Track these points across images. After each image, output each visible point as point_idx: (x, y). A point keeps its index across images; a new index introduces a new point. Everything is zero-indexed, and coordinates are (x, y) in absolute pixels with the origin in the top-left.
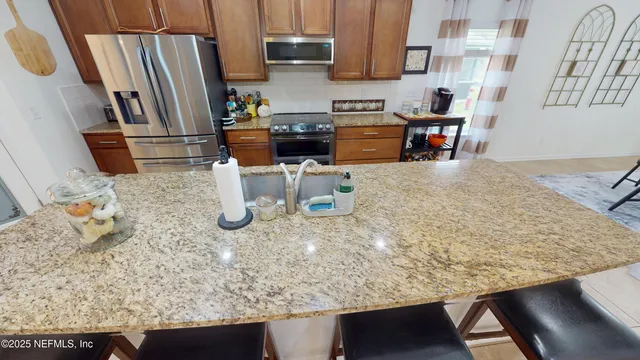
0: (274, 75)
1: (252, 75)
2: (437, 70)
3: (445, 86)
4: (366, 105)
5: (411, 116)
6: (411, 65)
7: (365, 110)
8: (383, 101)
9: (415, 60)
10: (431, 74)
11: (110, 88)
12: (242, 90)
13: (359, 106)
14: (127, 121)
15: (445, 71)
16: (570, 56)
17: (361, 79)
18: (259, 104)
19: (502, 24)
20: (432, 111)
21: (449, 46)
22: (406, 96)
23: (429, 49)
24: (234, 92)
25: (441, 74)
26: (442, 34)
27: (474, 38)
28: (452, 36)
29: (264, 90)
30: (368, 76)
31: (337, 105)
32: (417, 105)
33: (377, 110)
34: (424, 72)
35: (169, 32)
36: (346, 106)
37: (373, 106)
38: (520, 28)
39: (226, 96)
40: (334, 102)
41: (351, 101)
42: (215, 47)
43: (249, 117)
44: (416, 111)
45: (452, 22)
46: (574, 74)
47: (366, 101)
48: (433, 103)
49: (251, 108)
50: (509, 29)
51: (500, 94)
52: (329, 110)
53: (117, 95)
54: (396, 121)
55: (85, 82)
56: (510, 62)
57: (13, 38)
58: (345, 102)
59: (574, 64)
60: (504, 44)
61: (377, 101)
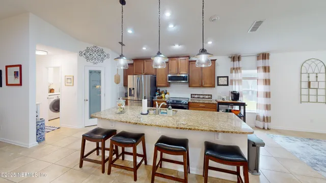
0: (172, 85)
1: (164, 85)
2: (232, 84)
3: (237, 91)
4: (204, 96)
5: (221, 101)
6: (220, 83)
7: (204, 98)
8: (211, 95)
9: (223, 81)
10: (230, 86)
11: (129, 87)
12: (161, 89)
13: (202, 96)
14: (130, 96)
15: (235, 84)
16: (305, 79)
17: (200, 87)
18: (166, 94)
19: (258, 68)
20: (232, 100)
21: (234, 76)
22: (220, 93)
23: (227, 77)
24: (159, 90)
25: (234, 86)
26: (231, 72)
27: (244, 72)
28: (235, 73)
29: (168, 89)
30: (202, 86)
31: (192, 96)
32: (224, 97)
33: (209, 98)
34: (227, 85)
35: (145, 74)
36: (196, 96)
37: (207, 97)
38: (266, 69)
39: (156, 91)
40: (191, 95)
41: (198, 95)
42: (156, 77)
43: (162, 98)
44: (223, 99)
45: (234, 68)
47: (204, 95)
48: (232, 97)
49: (163, 95)
50: (261, 70)
52: (190, 97)
53: (130, 89)
54: (215, 102)
55: (124, 86)
56: (267, 82)
57: (115, 76)
58: (196, 95)
59: (309, 83)
60: (262, 75)
61: (208, 95)
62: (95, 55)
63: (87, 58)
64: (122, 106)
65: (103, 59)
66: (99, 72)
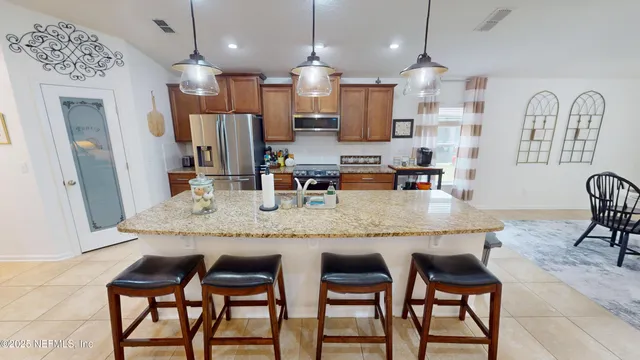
0: (299, 138)
1: (283, 138)
2: (420, 135)
3: (427, 147)
4: (366, 160)
5: (400, 167)
6: (399, 132)
7: (365, 163)
8: (380, 157)
9: (402, 129)
10: (415, 138)
11: (196, 142)
12: (275, 148)
13: (362, 160)
15: (425, 135)
16: (529, 125)
17: (361, 141)
18: (286, 157)
19: (465, 105)
20: (419, 164)
21: (424, 119)
22: (397, 153)
23: (412, 121)
24: (270, 149)
25: (422, 138)
26: (420, 111)
27: (443, 113)
28: (427, 113)
29: (291, 148)
30: (366, 139)
31: (344, 159)
32: (405, 160)
33: (376, 163)
34: (411, 136)
35: (235, 113)
36: (351, 160)
37: (372, 160)
38: (478, 107)
39: (264, 151)
40: (342, 157)
41: (354, 157)
42: (261, 121)
43: (279, 166)
44: (404, 164)
45: (425, 104)
46: (535, 138)
47: (366, 157)
48: (418, 158)
49: (280, 160)
50: (471, 108)
51: (474, 153)
52: (338, 163)
53: (199, 148)
54: (391, 171)
55: (176, 141)
56: (477, 130)
57: (150, 116)
58: (350, 157)
59: (533, 131)
60: (469, 117)
61: (375, 157)
62: (72, 52)
63: (44, 59)
64: (206, 195)
65: (101, 68)
66: (99, 105)
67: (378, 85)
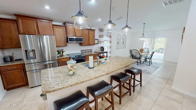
0: (68, 45)
1: (63, 45)
2: (100, 43)
3: (102, 46)
4: (88, 51)
5: (98, 52)
6: (96, 43)
7: (88, 52)
8: (92, 50)
10: (99, 44)
13: (87, 51)
14: (27, 59)
15: (102, 43)
16: (117, 41)
18: (63, 52)
19: (108, 36)
20: (101, 51)
21: (101, 39)
22: (95, 48)
23: (98, 40)
26: (100, 37)
27: (105, 38)
29: (64, 48)
30: (89, 45)
32: (99, 50)
34: (98, 44)
36: (84, 51)
37: (90, 51)
38: (110, 37)
40: (81, 51)
43: (62, 55)
45: (101, 35)
46: (119, 44)
48: (101, 49)
50: (109, 37)
51: (110, 47)
53: (26, 51)
54: (96, 53)
56: (111, 42)
58: (84, 50)
59: (118, 42)
60: (109, 39)
61: (90, 50)
67: (91, 29)
